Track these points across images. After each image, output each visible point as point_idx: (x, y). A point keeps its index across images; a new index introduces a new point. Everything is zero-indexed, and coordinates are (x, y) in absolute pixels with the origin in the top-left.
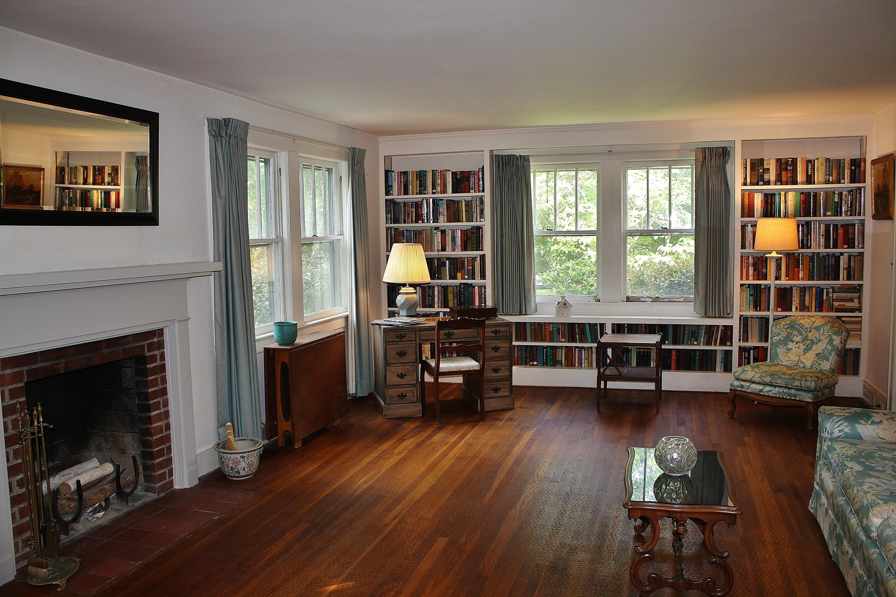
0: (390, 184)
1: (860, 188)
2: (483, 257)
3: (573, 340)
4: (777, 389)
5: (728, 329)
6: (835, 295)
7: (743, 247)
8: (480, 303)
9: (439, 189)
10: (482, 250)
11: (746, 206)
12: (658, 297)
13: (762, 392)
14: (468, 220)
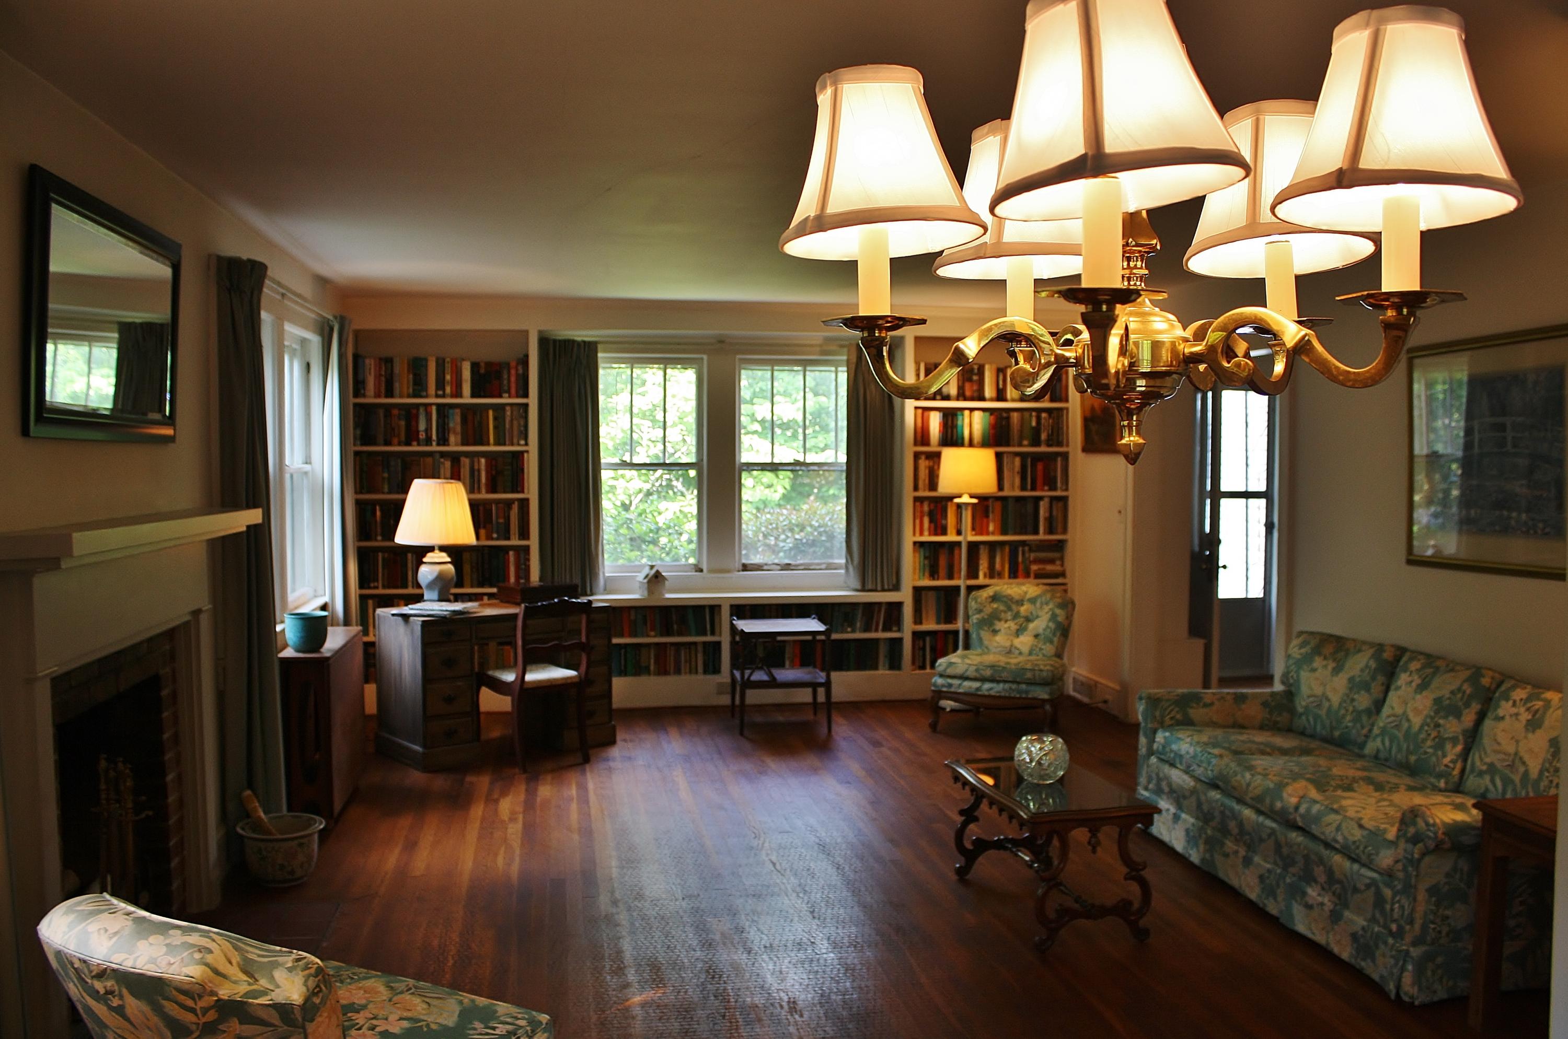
0: (360, 377)
1: (1061, 409)
2: (524, 503)
3: (668, 633)
4: (1001, 685)
5: (897, 607)
6: (1033, 556)
7: (916, 488)
8: (518, 577)
9: (448, 390)
10: (523, 492)
11: (919, 430)
12: (790, 564)
13: (981, 690)
14: (497, 443)
